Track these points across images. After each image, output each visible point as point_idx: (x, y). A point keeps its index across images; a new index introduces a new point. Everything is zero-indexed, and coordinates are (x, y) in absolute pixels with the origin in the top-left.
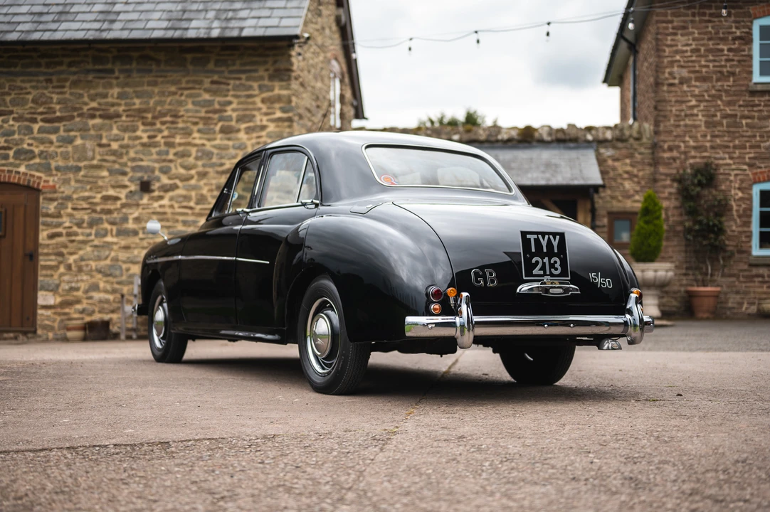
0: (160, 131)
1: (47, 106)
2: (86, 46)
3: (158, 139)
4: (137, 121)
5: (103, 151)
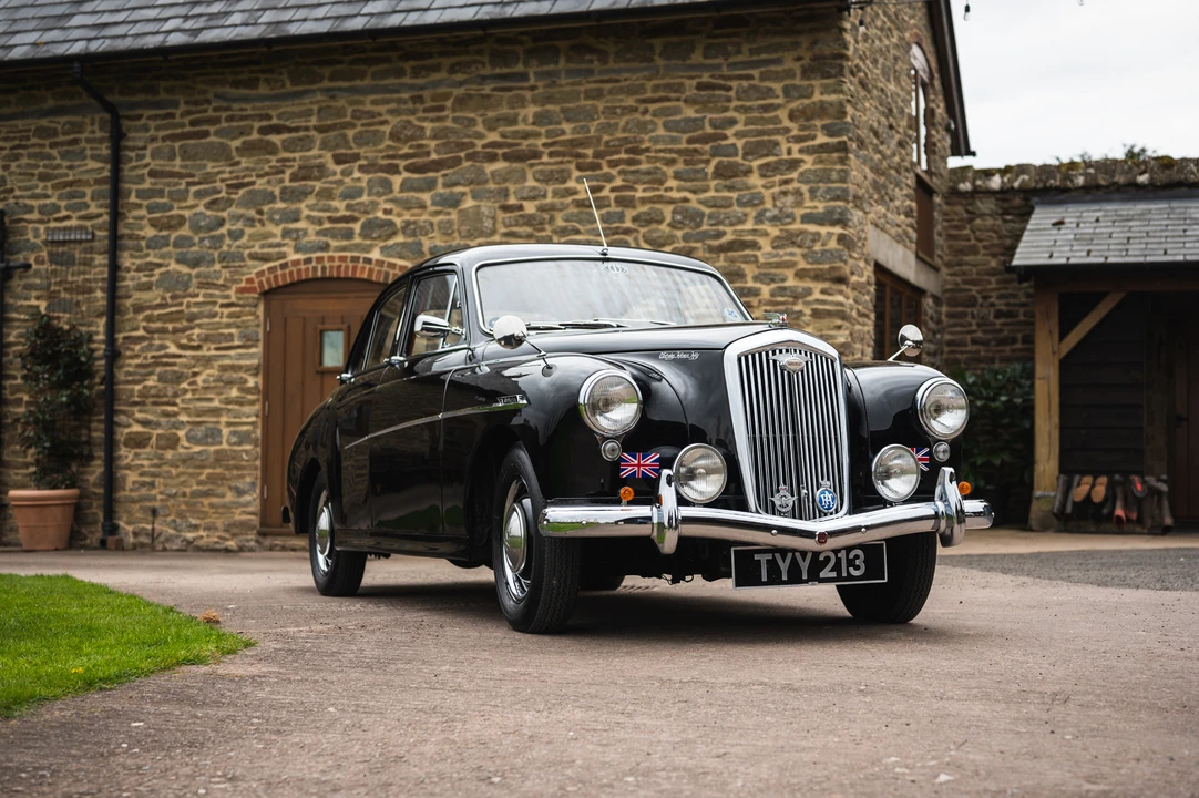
0: (609, 179)
1: (414, 143)
2: (479, 33)
3: (605, 193)
4: (569, 162)
5: (510, 217)
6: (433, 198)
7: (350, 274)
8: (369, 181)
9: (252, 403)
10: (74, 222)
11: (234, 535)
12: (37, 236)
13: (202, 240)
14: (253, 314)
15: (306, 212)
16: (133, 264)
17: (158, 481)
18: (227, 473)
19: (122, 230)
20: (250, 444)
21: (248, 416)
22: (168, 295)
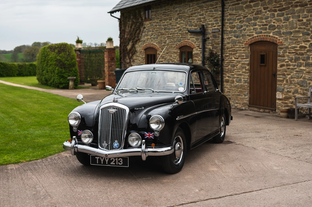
1: (280, 3)
5: (300, 23)
6: (284, 18)
7: (266, 40)
8: (270, 14)
9: (247, 73)
10: (216, 27)
11: (244, 106)
12: (210, 31)
13: (238, 31)
14: (248, 50)
15: (258, 23)
16: (226, 37)
17: (231, 91)
18: (243, 90)
19: (225, 29)
20: (247, 83)
21: (247, 76)
22: (232, 45)
